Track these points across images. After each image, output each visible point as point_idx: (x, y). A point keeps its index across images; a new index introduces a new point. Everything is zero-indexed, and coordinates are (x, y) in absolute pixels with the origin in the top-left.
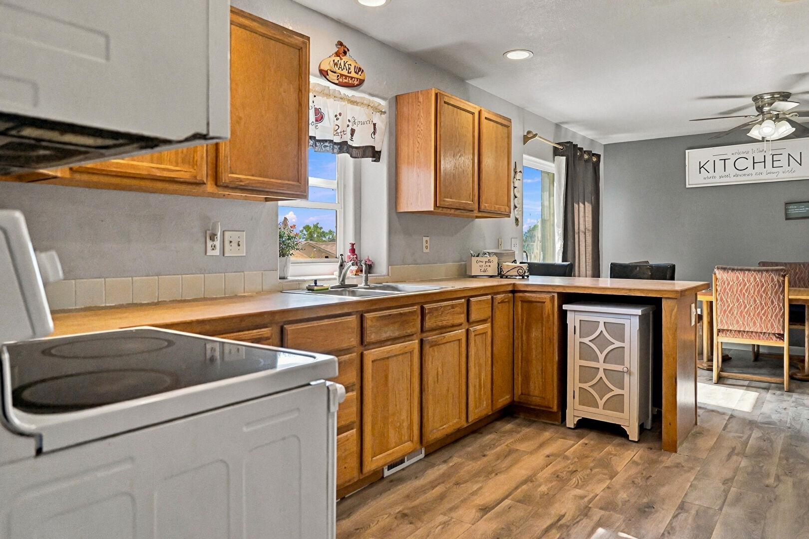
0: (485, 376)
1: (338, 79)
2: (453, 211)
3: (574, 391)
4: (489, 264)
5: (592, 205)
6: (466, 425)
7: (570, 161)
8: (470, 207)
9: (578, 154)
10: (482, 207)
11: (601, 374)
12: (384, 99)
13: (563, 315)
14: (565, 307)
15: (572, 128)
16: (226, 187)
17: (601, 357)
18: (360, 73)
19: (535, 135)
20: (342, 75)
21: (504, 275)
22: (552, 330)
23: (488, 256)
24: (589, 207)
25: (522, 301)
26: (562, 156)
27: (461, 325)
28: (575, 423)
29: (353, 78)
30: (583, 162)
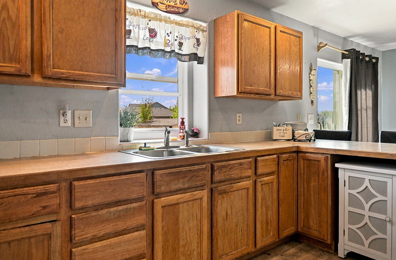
0: (272, 214)
1: (166, 9)
2: (252, 96)
3: (344, 230)
4: (286, 131)
5: (372, 92)
6: (253, 250)
7: (353, 62)
8: (268, 93)
9: (361, 57)
10: (278, 93)
11: (366, 220)
12: (205, 22)
13: (335, 171)
14: (337, 165)
15: (356, 40)
16: (50, 78)
17: (367, 206)
18: (184, 4)
19: (326, 45)
20: (169, 6)
21: (295, 139)
22: (326, 182)
23: (286, 126)
24: (370, 93)
25: (303, 159)
26: (348, 58)
27: (249, 177)
28: (345, 254)
29: (179, 7)
30: (364, 63)
